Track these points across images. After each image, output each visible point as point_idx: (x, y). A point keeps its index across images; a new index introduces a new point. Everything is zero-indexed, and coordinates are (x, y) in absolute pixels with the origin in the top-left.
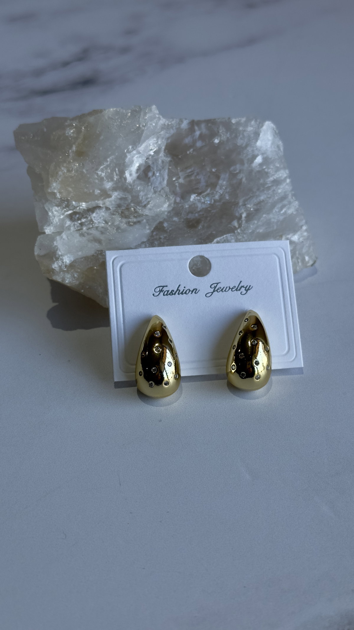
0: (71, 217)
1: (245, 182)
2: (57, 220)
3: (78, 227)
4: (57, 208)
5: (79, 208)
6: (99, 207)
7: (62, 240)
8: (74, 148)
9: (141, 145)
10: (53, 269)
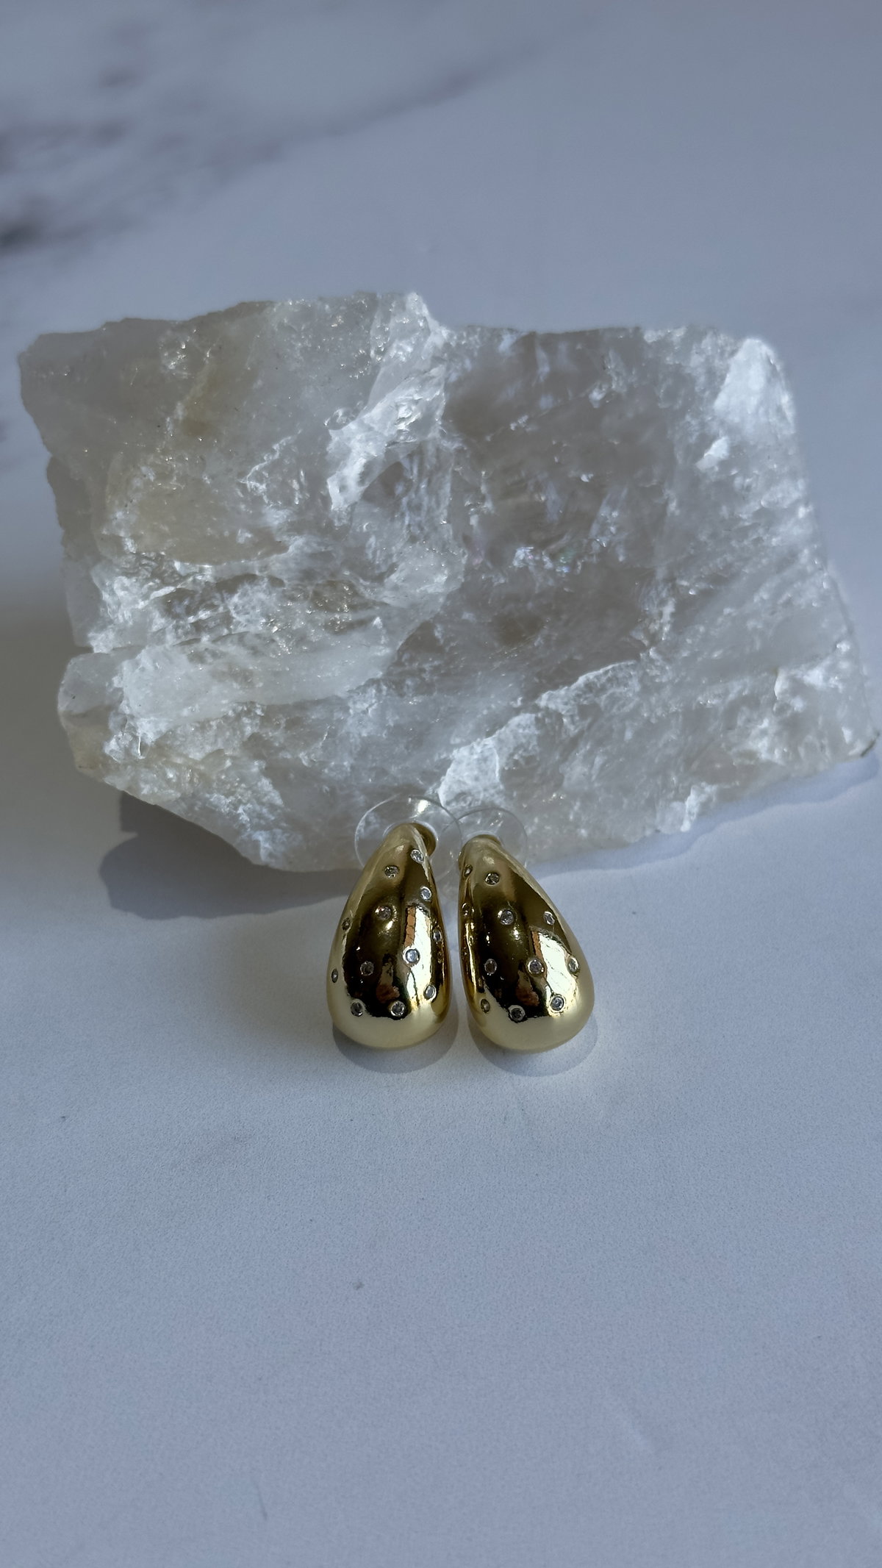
0: (168, 606)
1: (677, 512)
2: (127, 614)
3: (186, 633)
4: (126, 581)
5: (194, 581)
6: (251, 578)
7: (137, 671)
8: (180, 412)
9: (374, 405)
10: (107, 758)
